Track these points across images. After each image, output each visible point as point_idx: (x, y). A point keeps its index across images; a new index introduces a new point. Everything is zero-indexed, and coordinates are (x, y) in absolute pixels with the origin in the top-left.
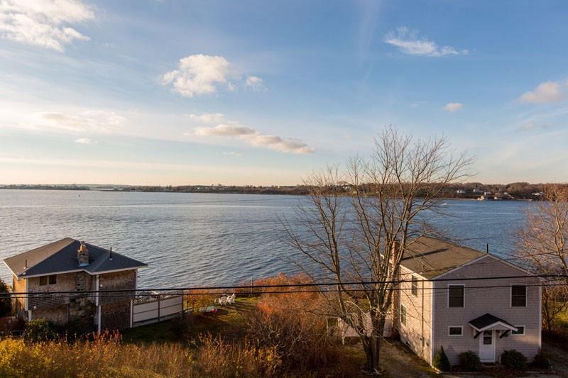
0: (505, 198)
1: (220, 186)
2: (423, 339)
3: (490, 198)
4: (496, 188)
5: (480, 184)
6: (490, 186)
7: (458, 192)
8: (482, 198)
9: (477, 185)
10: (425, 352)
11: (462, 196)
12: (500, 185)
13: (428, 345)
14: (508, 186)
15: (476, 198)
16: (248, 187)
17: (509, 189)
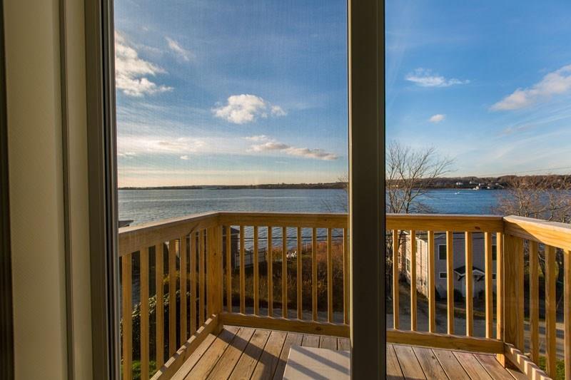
0: (496, 188)
1: (283, 184)
2: (421, 281)
3: (484, 188)
4: (489, 180)
5: (475, 177)
6: (483, 179)
7: (457, 184)
8: (477, 188)
9: (473, 179)
10: (423, 289)
11: (460, 187)
12: (492, 178)
13: (425, 284)
14: (499, 178)
15: (472, 188)
16: (302, 184)
17: (500, 181)
